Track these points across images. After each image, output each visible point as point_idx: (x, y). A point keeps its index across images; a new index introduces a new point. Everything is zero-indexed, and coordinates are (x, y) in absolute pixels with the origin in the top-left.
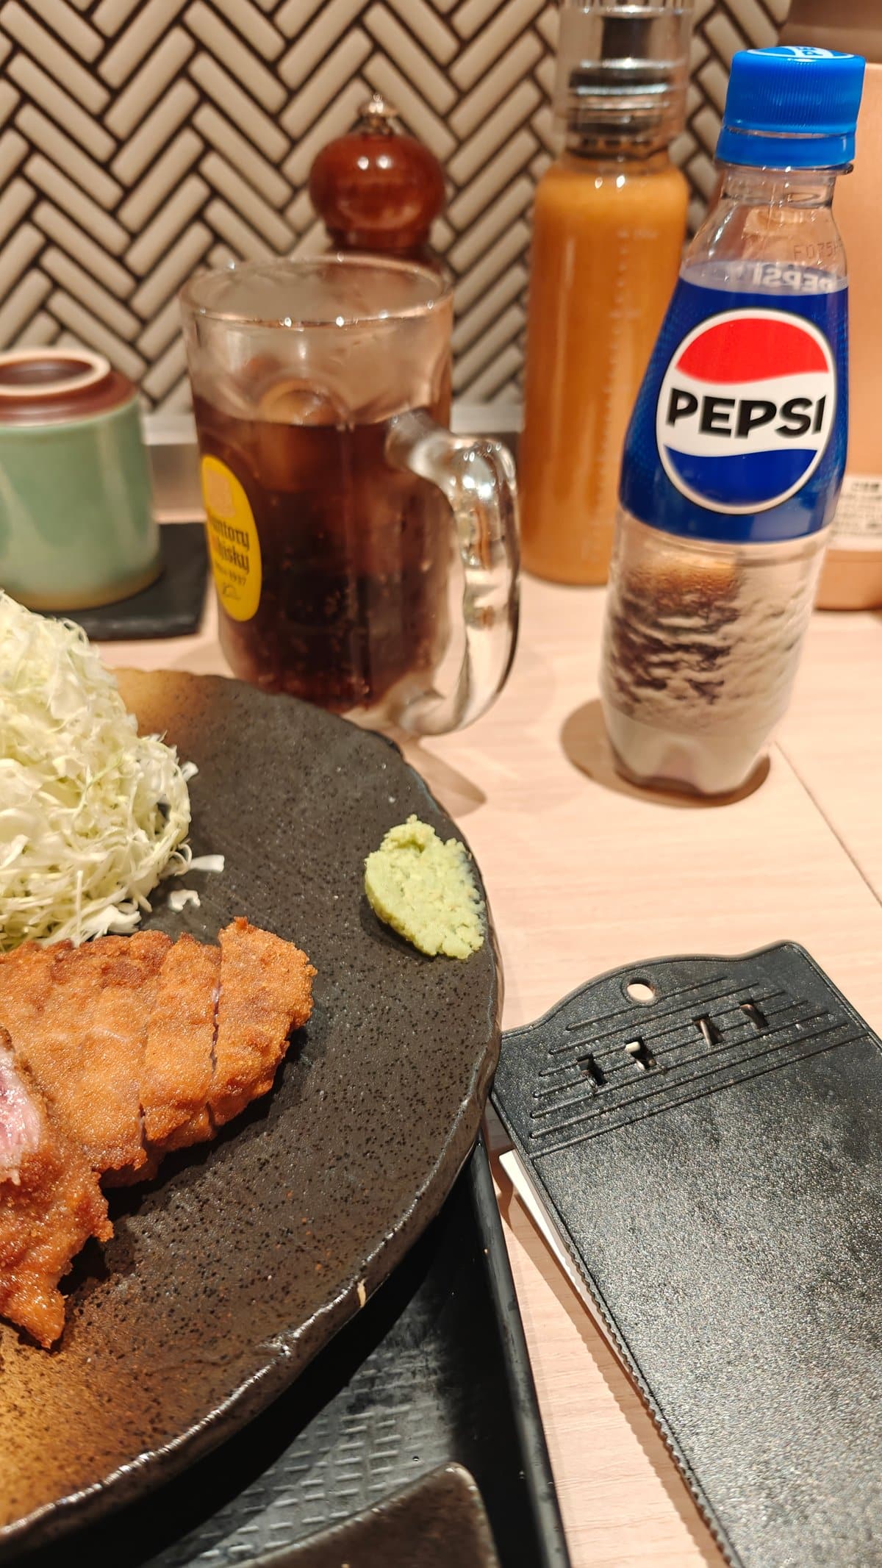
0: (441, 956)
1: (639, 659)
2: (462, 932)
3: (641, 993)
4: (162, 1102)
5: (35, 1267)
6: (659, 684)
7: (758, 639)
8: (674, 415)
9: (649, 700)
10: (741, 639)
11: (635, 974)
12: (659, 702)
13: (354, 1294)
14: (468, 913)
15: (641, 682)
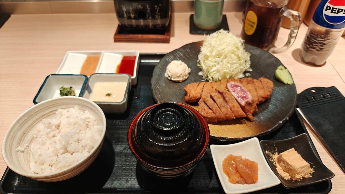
0: (288, 84)
1: (311, 44)
2: (290, 81)
3: (313, 91)
4: (260, 97)
5: (251, 112)
6: (314, 48)
7: (332, 42)
8: (327, 9)
9: (312, 50)
10: (329, 42)
11: (313, 88)
12: (313, 51)
13: (287, 119)
14: (290, 79)
15: (311, 48)
